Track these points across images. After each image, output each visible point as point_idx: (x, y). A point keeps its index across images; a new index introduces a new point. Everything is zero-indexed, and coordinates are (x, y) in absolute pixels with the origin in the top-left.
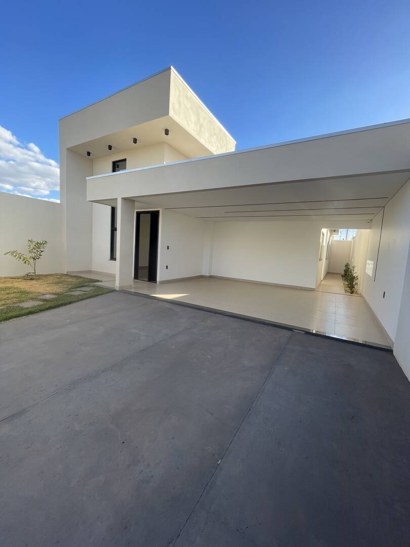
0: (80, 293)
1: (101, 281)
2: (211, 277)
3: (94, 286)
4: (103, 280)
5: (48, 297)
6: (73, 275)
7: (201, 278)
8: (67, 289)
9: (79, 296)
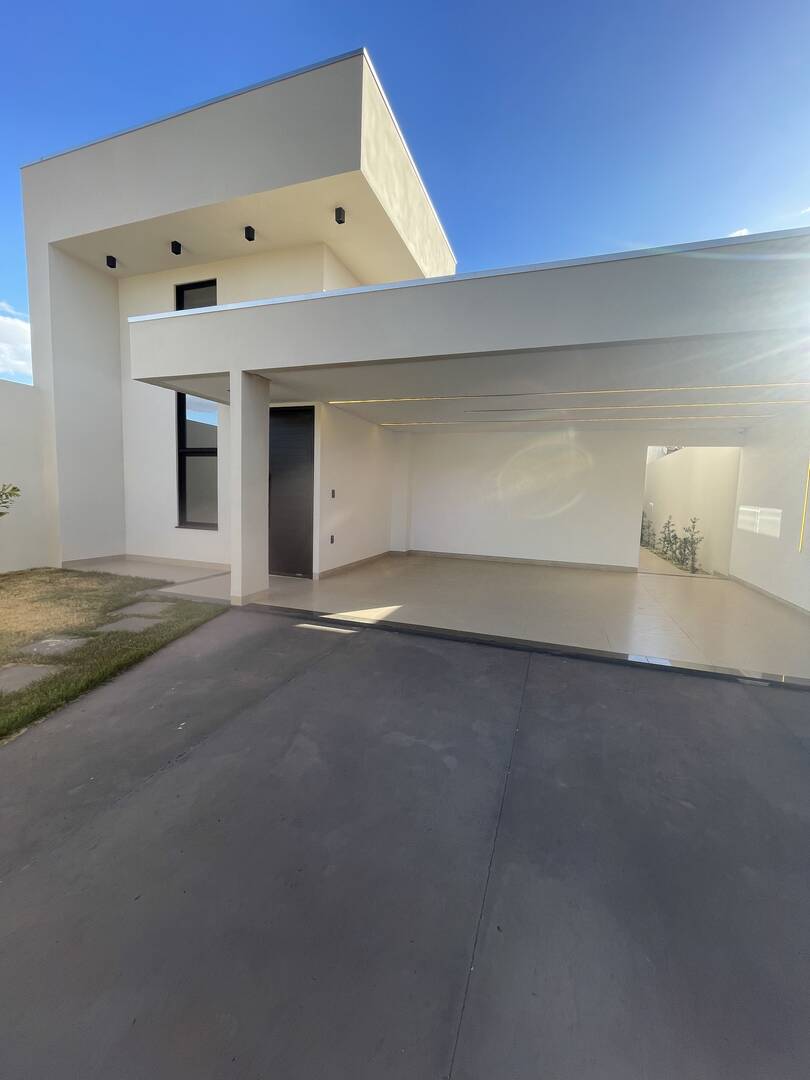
0: (146, 626)
1: (172, 584)
2: (410, 554)
3: (164, 599)
4: (177, 581)
5: (54, 645)
6: (85, 569)
7: (390, 556)
8: (92, 613)
9: (145, 633)
